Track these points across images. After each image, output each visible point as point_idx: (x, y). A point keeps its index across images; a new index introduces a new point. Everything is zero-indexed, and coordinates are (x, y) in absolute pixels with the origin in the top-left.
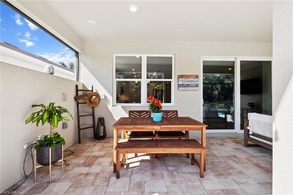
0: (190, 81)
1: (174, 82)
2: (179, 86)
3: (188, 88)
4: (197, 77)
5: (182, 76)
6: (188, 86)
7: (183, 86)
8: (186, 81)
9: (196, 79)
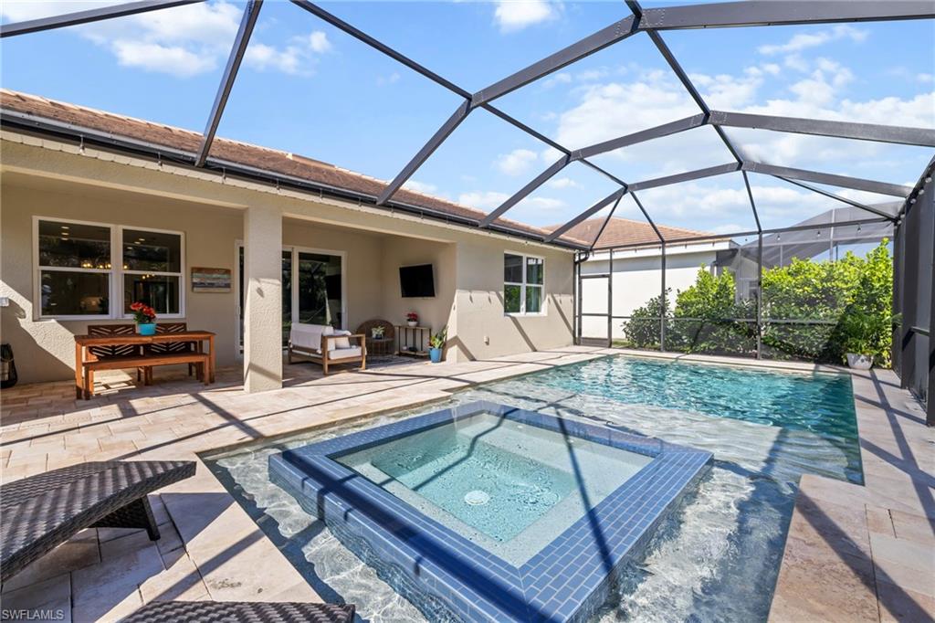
0: (214, 279)
1: (183, 276)
2: (194, 285)
3: (211, 290)
4: (228, 272)
5: (199, 270)
6: (211, 285)
7: (201, 285)
8: (208, 278)
9: (225, 276)
